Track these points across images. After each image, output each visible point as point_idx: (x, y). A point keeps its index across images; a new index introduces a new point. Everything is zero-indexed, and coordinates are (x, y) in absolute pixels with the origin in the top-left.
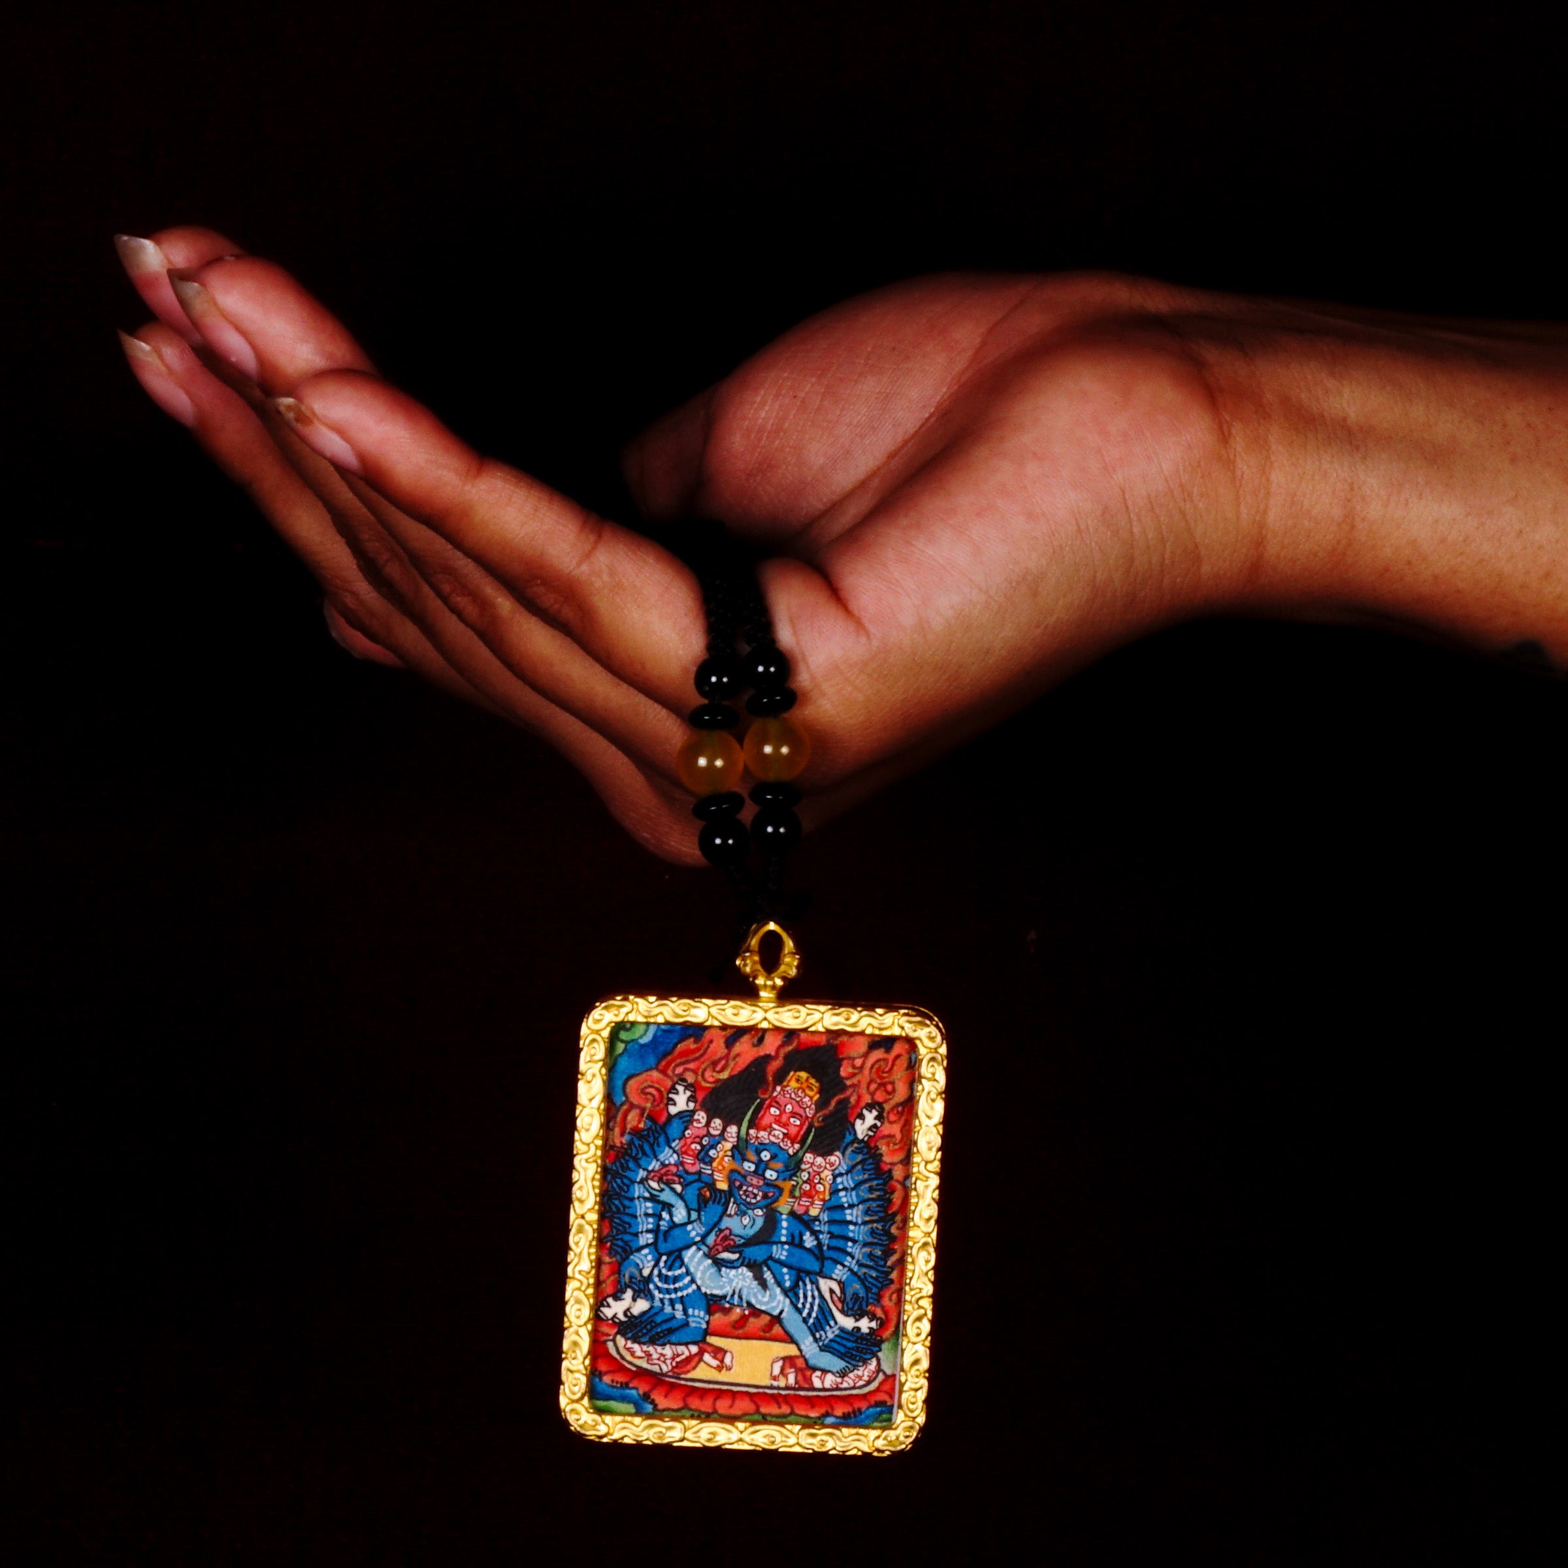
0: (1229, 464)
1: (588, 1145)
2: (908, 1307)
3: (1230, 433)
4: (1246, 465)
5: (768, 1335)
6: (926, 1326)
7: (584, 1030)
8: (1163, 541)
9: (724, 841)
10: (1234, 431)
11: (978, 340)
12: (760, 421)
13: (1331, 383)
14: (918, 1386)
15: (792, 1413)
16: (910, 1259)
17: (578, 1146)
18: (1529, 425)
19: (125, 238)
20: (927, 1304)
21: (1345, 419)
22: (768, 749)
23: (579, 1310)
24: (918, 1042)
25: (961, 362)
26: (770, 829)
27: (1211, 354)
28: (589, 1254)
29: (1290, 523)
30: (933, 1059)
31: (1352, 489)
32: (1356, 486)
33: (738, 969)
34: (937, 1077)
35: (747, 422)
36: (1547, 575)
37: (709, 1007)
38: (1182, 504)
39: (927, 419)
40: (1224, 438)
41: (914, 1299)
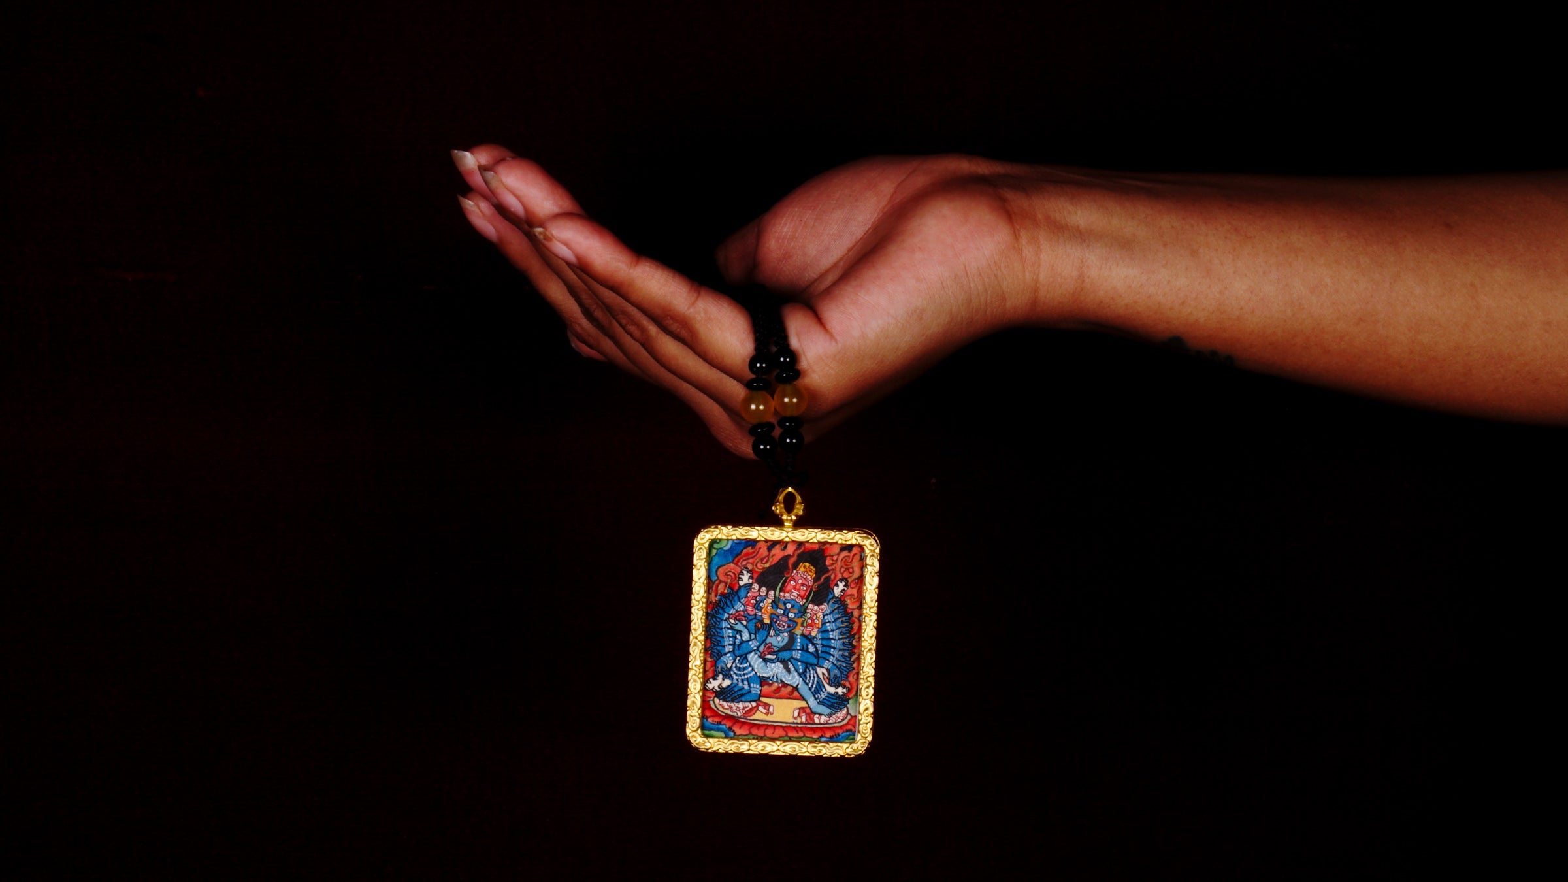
0: (1019, 251)
1: (699, 601)
2: (862, 681)
3: (1019, 235)
4: (1028, 251)
5: (791, 697)
6: (871, 691)
7: (696, 543)
8: (986, 291)
9: (765, 447)
10: (1021, 234)
11: (892, 191)
12: (784, 234)
13: (1071, 208)
14: (868, 721)
15: (804, 736)
16: (862, 657)
17: (694, 602)
18: (1173, 227)
19: (456, 151)
20: (872, 679)
21: (1078, 227)
22: (786, 400)
23: (695, 685)
24: (865, 547)
25: (884, 203)
26: (788, 440)
27: (1009, 195)
28: (700, 657)
29: (1051, 279)
30: (872, 555)
31: (1082, 262)
32: (1084, 260)
33: (773, 511)
34: (875, 564)
35: (777, 234)
36: (1183, 303)
37: (758, 531)
38: (996, 272)
39: (867, 231)
40: (1017, 237)
41: (865, 678)
